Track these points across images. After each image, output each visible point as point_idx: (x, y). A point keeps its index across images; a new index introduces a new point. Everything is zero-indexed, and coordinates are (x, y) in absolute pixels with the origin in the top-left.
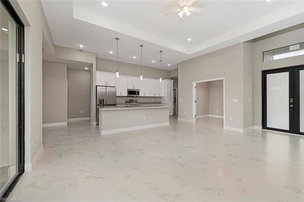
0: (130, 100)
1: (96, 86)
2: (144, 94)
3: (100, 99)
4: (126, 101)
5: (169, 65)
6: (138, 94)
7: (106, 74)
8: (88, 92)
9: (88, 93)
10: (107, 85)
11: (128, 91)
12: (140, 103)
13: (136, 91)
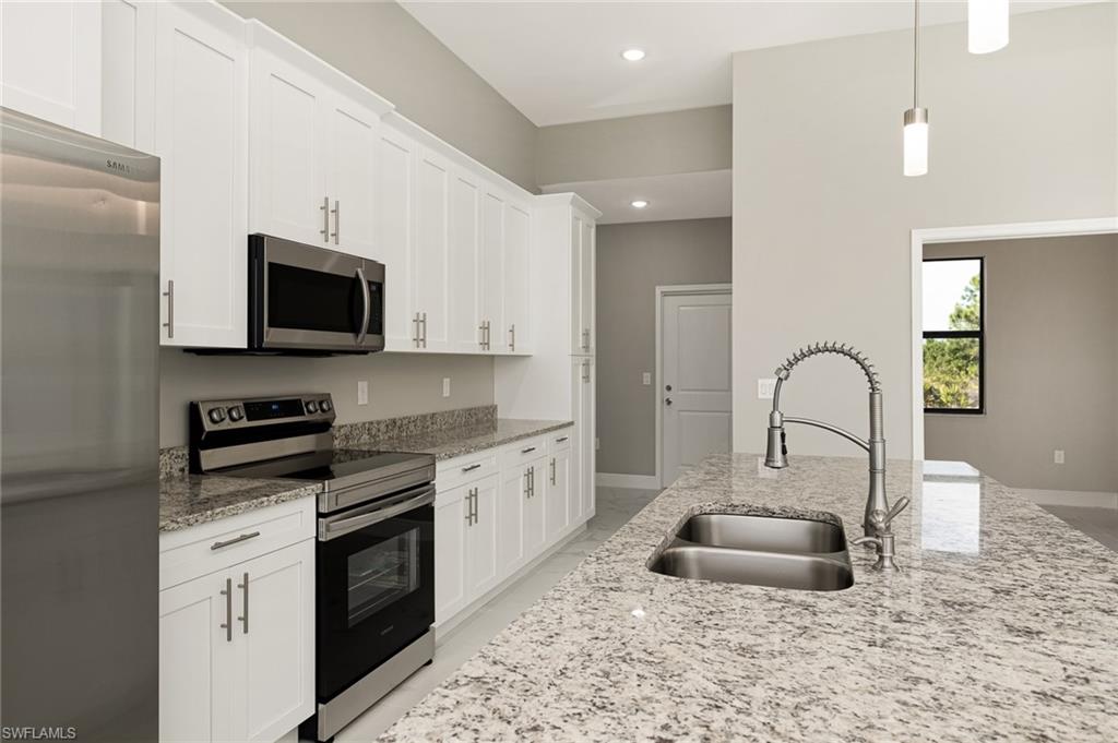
2: (420, 322)
4: (208, 426)
6: (377, 323)
11: (270, 264)
12: (347, 438)
13: (356, 280)
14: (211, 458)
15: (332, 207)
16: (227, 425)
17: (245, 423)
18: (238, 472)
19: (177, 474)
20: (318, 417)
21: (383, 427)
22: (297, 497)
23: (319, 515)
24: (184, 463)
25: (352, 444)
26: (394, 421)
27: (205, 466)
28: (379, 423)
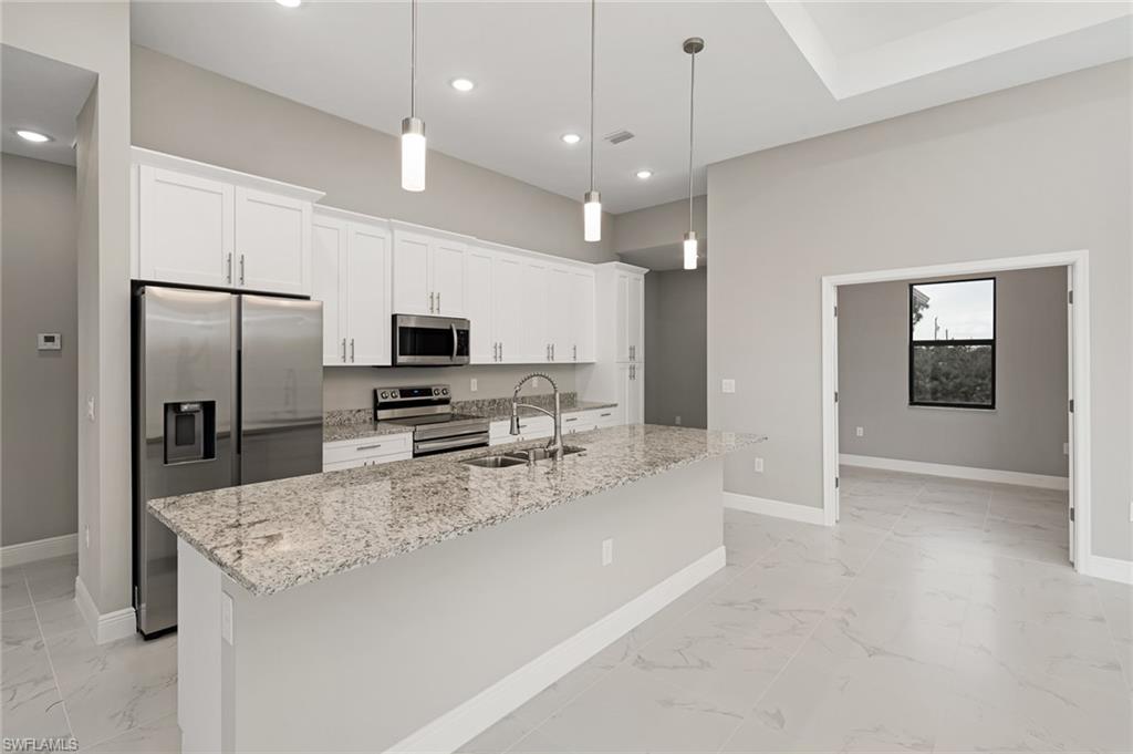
0: (404, 392)
1: (137, 286)
2: (498, 348)
3: (177, 406)
4: (381, 400)
5: (644, 175)
6: (464, 350)
7: (227, 188)
8: (49, 339)
9: (56, 345)
10: (236, 274)
11: (401, 328)
12: (462, 408)
13: (451, 330)
14: (382, 414)
15: (435, 296)
16: (390, 399)
17: (399, 399)
18: (398, 421)
19: (367, 419)
20: (441, 396)
21: (486, 403)
22: (401, 432)
23: (414, 441)
24: (372, 416)
25: (466, 412)
26: (495, 401)
27: (380, 417)
28: (484, 401)
